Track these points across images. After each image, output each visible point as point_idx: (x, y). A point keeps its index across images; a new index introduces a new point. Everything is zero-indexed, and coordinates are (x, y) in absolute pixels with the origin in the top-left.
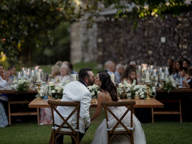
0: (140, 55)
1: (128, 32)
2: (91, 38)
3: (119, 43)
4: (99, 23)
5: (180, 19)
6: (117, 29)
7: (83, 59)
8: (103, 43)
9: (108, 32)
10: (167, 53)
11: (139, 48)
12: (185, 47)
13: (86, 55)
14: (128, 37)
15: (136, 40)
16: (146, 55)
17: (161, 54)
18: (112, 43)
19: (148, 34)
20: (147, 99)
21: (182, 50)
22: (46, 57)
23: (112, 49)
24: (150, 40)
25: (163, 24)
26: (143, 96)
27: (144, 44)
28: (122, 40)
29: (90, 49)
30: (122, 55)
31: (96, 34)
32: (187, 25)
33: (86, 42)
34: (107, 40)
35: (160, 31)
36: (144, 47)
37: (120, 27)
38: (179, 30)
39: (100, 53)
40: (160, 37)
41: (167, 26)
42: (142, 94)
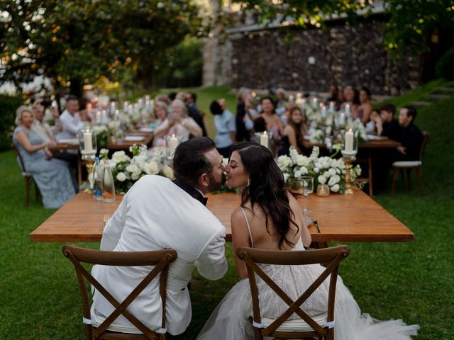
0: (282, 78)
1: (269, 51)
2: (225, 59)
3: (257, 64)
4: (234, 41)
5: (334, 35)
6: (255, 48)
7: (216, 82)
8: (239, 64)
9: (244, 51)
10: (316, 75)
11: (282, 70)
12: (339, 69)
13: (219, 78)
14: (269, 57)
15: (278, 61)
16: (289, 78)
17: (309, 77)
18: (249, 64)
19: (293, 53)
20: (346, 192)
21: (336, 72)
22: (176, 80)
23: (249, 71)
24: (295, 60)
25: (312, 42)
26: (336, 188)
27: (287, 65)
28: (261, 61)
29: (224, 71)
30: (260, 79)
31: (230, 54)
32: (343, 42)
33: (220, 64)
34: (244, 60)
35: (308, 51)
36: (288, 69)
37: (259, 46)
38: (331, 48)
39: (235, 76)
40: (308, 56)
41: (317, 44)
42: (334, 182)
